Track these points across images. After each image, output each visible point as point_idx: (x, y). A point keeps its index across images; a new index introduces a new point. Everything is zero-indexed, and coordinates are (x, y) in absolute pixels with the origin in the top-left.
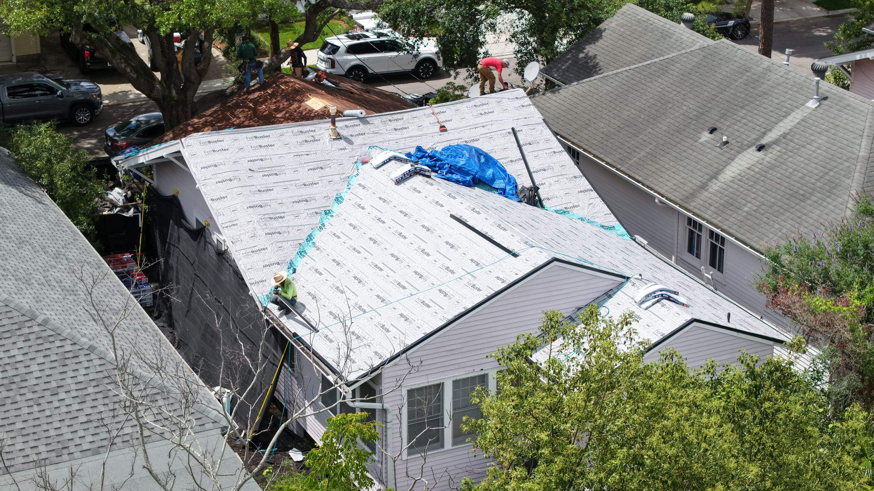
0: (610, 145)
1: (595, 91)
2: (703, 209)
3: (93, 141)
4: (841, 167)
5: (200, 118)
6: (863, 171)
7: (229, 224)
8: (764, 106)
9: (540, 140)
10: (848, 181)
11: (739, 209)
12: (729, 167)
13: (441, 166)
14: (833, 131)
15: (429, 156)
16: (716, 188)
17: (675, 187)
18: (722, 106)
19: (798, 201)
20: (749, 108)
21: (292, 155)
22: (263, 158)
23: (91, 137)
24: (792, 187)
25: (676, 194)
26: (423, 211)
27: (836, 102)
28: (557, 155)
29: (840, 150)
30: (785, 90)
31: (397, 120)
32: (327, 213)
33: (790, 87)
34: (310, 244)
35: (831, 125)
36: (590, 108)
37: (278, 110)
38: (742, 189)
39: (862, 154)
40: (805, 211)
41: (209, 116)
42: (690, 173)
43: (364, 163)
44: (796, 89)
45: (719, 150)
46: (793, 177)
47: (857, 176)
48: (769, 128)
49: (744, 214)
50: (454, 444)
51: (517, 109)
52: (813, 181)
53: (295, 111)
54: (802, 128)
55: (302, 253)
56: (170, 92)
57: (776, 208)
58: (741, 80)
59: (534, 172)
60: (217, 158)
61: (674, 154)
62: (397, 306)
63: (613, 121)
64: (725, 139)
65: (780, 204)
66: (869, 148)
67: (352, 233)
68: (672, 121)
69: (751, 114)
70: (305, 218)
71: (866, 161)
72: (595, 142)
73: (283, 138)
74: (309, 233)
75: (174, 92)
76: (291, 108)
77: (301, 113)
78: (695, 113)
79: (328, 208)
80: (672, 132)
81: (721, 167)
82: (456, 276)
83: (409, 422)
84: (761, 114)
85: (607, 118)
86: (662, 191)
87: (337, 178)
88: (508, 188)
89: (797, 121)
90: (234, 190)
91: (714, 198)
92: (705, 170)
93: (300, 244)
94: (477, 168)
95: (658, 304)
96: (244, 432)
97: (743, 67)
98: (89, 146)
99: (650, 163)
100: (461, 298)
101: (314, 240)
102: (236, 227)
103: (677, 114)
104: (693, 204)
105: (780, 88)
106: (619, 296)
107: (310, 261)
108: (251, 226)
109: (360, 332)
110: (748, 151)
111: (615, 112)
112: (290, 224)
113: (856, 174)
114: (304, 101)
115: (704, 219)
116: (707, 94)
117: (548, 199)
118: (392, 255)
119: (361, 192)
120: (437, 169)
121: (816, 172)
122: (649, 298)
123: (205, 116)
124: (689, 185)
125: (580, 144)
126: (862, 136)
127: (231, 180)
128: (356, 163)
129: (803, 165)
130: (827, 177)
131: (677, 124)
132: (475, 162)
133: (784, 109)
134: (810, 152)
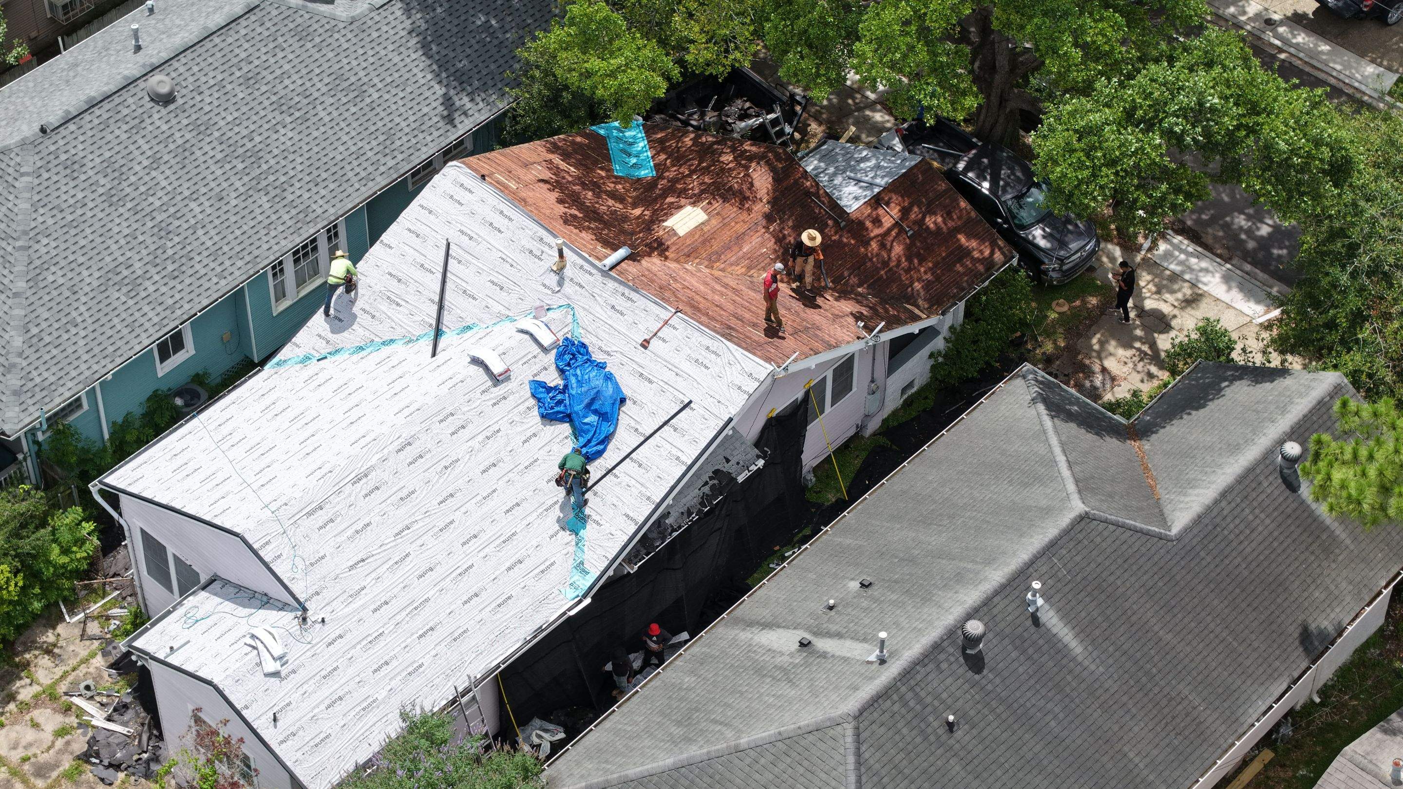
8: (899, 611)
9: (691, 435)
14: (807, 697)
16: (743, 637)
20: (902, 598)
21: (500, 255)
22: (475, 236)
28: (675, 463)
31: (629, 299)
34: (377, 348)
38: (729, 660)
42: (785, 601)
51: (731, 386)
55: (358, 350)
58: (970, 566)
59: (631, 460)
60: (443, 205)
61: (833, 571)
63: (935, 484)
68: (908, 539)
71: (733, 751)
73: (520, 232)
74: (394, 337)
78: (917, 552)
80: (884, 549)
84: (881, 616)
87: (496, 309)
90: (406, 247)
93: (372, 341)
112: (394, 317)
117: (595, 494)
124: (760, 611)
127: (418, 236)
131: (900, 546)
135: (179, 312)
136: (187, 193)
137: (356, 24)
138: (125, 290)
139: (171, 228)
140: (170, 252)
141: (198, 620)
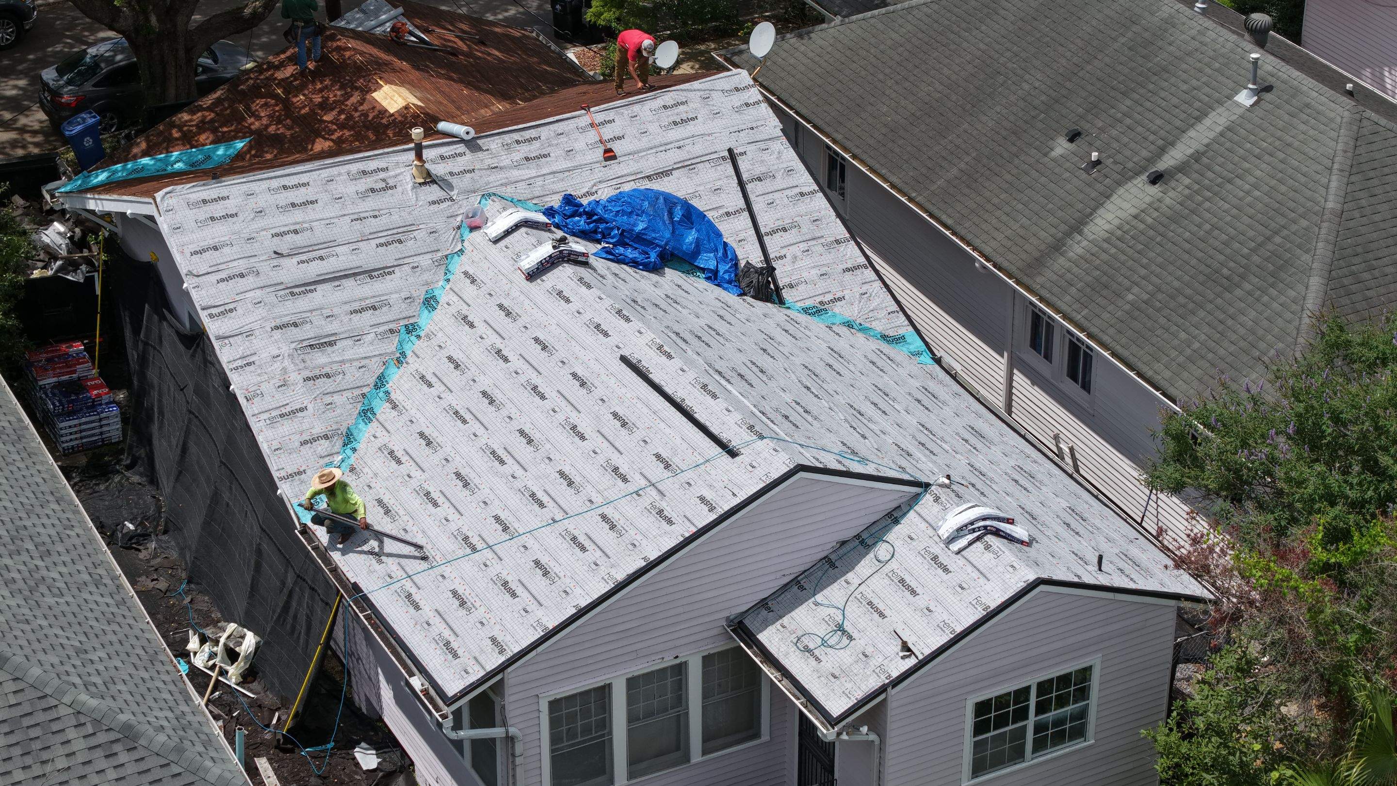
0: (897, 150)
1: (873, 40)
2: (1056, 290)
3: (22, 83)
4: (1294, 228)
5: (193, 113)
6: (1331, 238)
7: (239, 363)
8: (1163, 94)
9: (778, 170)
10: (1306, 257)
11: (1119, 295)
12: (1101, 211)
13: (606, 232)
14: (1281, 156)
15: (585, 213)
16: (1080, 251)
17: (1009, 244)
18: (1090, 88)
19: (1219, 289)
20: (1136, 96)
21: (348, 219)
22: (297, 227)
23: (19, 75)
24: (1209, 261)
25: (1010, 256)
26: (574, 343)
27: (1286, 97)
28: (807, 199)
29: (1292, 194)
30: (1199, 65)
31: (530, 140)
32: (411, 329)
33: (1207, 60)
34: (381, 394)
35: (1277, 143)
36: (863, 73)
37: (325, 106)
38: (1123, 258)
39: (1330, 205)
40: (1232, 310)
41: (210, 109)
42: (1035, 218)
43: (473, 228)
44: (1217, 65)
45: (1084, 176)
46: (1211, 241)
47: (1322, 248)
48: (1171, 138)
49: (1127, 307)
50: (631, 775)
51: (738, 110)
52: (1246, 251)
53: (356, 110)
54: (1228, 145)
55: (367, 414)
56: (147, 20)
57: (1182, 300)
58: (1123, 40)
59: (767, 234)
60: (219, 232)
61: (1008, 177)
62: (530, 542)
63: (903, 102)
64: (1095, 155)
65: (1189, 292)
66: (1342, 193)
67: (453, 378)
68: (1004, 111)
69: (1140, 109)
70: (371, 343)
71: (1338, 219)
72: (872, 142)
73: (331, 186)
74: (378, 372)
75: (153, 20)
76: (349, 103)
77: (366, 115)
78: (1044, 98)
79: (412, 321)
80: (1004, 133)
81: (1089, 210)
82: (631, 487)
83: (552, 751)
84: (1158, 110)
85: (894, 95)
86: (988, 250)
87: (425, 261)
88: (722, 268)
89: (1219, 129)
90: (248, 295)
91: (1075, 270)
92: (1060, 214)
93: (364, 395)
94: (667, 235)
95: (978, 544)
96: (277, 714)
97: (1127, 14)
98: (14, 92)
99: (966, 191)
100: (639, 537)
101: (388, 387)
102: (252, 368)
103: (1013, 98)
104: (1040, 279)
105: (1190, 60)
106: (911, 522)
107: (380, 432)
108: (277, 365)
109: (467, 593)
110: (1135, 182)
111: (907, 84)
112: (346, 357)
113: (1321, 245)
114: (370, 91)
115: (1058, 311)
116: (1063, 61)
117: (791, 286)
118: (522, 432)
119: (469, 291)
120: (599, 236)
121: (1251, 233)
122: (962, 533)
123: (200, 109)
124: (1035, 242)
125: (848, 144)
126: (1330, 169)
127: (242, 276)
128: (459, 228)
129: (1229, 218)
130: (1270, 247)
131: (1012, 118)
132: (664, 222)
133: (1197, 104)
134: (1241, 194)
141: (840, 628)
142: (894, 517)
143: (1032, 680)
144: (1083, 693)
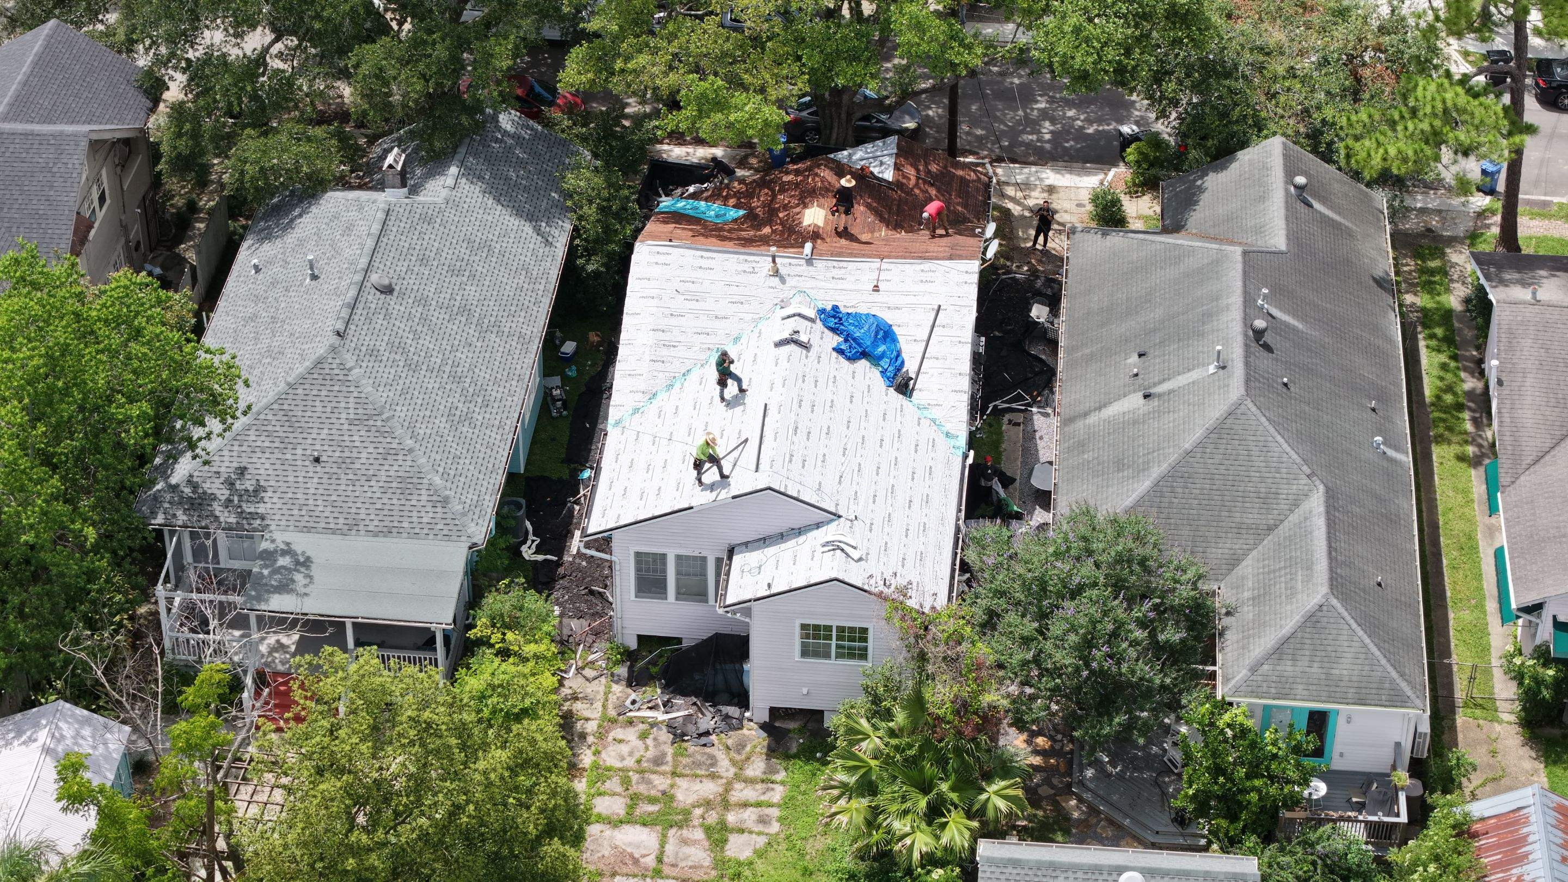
0: (1080, 326)
2: (1067, 438)
4: (1166, 450)
6: (1173, 464)
8: (1190, 349)
9: (956, 325)
10: (1155, 469)
11: (1083, 453)
12: (1116, 403)
13: (841, 331)
14: (1196, 408)
15: (839, 317)
17: (1072, 403)
18: (1171, 329)
19: (1116, 469)
20: (1181, 345)
21: (723, 283)
22: (696, 280)
24: (1126, 452)
25: (1067, 410)
27: (1228, 375)
28: (960, 346)
29: (1181, 432)
30: (1215, 339)
31: (840, 268)
33: (1220, 338)
34: (682, 380)
35: (1201, 400)
36: (1107, 272)
38: (1102, 433)
39: (1188, 445)
42: (1092, 394)
43: (782, 307)
44: (1221, 343)
45: (1127, 379)
46: (1136, 441)
47: (1164, 467)
48: (1171, 376)
49: (1080, 461)
50: (677, 599)
51: (960, 284)
52: (1141, 454)
53: (794, 216)
54: (1186, 391)
55: (669, 387)
57: (1100, 468)
58: (1205, 307)
59: (928, 358)
60: (657, 271)
61: (1103, 365)
63: (1105, 299)
64: (1140, 369)
65: (1106, 465)
66: (1198, 441)
68: (1133, 325)
69: (1176, 352)
70: (695, 352)
71: (1185, 455)
72: (1076, 315)
73: (725, 263)
74: (689, 368)
77: (794, 221)
78: (1152, 326)
80: (1123, 339)
81: (1113, 400)
83: (636, 574)
84: (1181, 357)
85: (1106, 292)
86: (1063, 402)
87: (749, 317)
88: (891, 369)
89: (1190, 381)
90: (650, 308)
92: (1102, 396)
93: (675, 377)
94: (870, 342)
95: (832, 551)
97: (1219, 293)
99: (1084, 364)
101: (687, 377)
103: (1142, 319)
105: (1215, 334)
106: (818, 532)
107: (666, 399)
108: (643, 349)
109: (630, 490)
110: (1139, 394)
111: (1115, 288)
112: (678, 355)
113: (1166, 464)
114: (807, 207)
116: (1176, 308)
117: (920, 392)
121: (1151, 445)
122: (830, 544)
124: (1082, 406)
127: (653, 298)
128: (776, 305)
129: (1151, 433)
130: (1151, 456)
131: (1132, 331)
132: (872, 335)
133: (1196, 362)
134: (1167, 422)
135: (507, 428)
136: (449, 348)
137: (451, 202)
138: (467, 423)
139: (459, 374)
140: (471, 390)
141: (760, 568)
142: (818, 526)
143: (835, 623)
144: (865, 640)
